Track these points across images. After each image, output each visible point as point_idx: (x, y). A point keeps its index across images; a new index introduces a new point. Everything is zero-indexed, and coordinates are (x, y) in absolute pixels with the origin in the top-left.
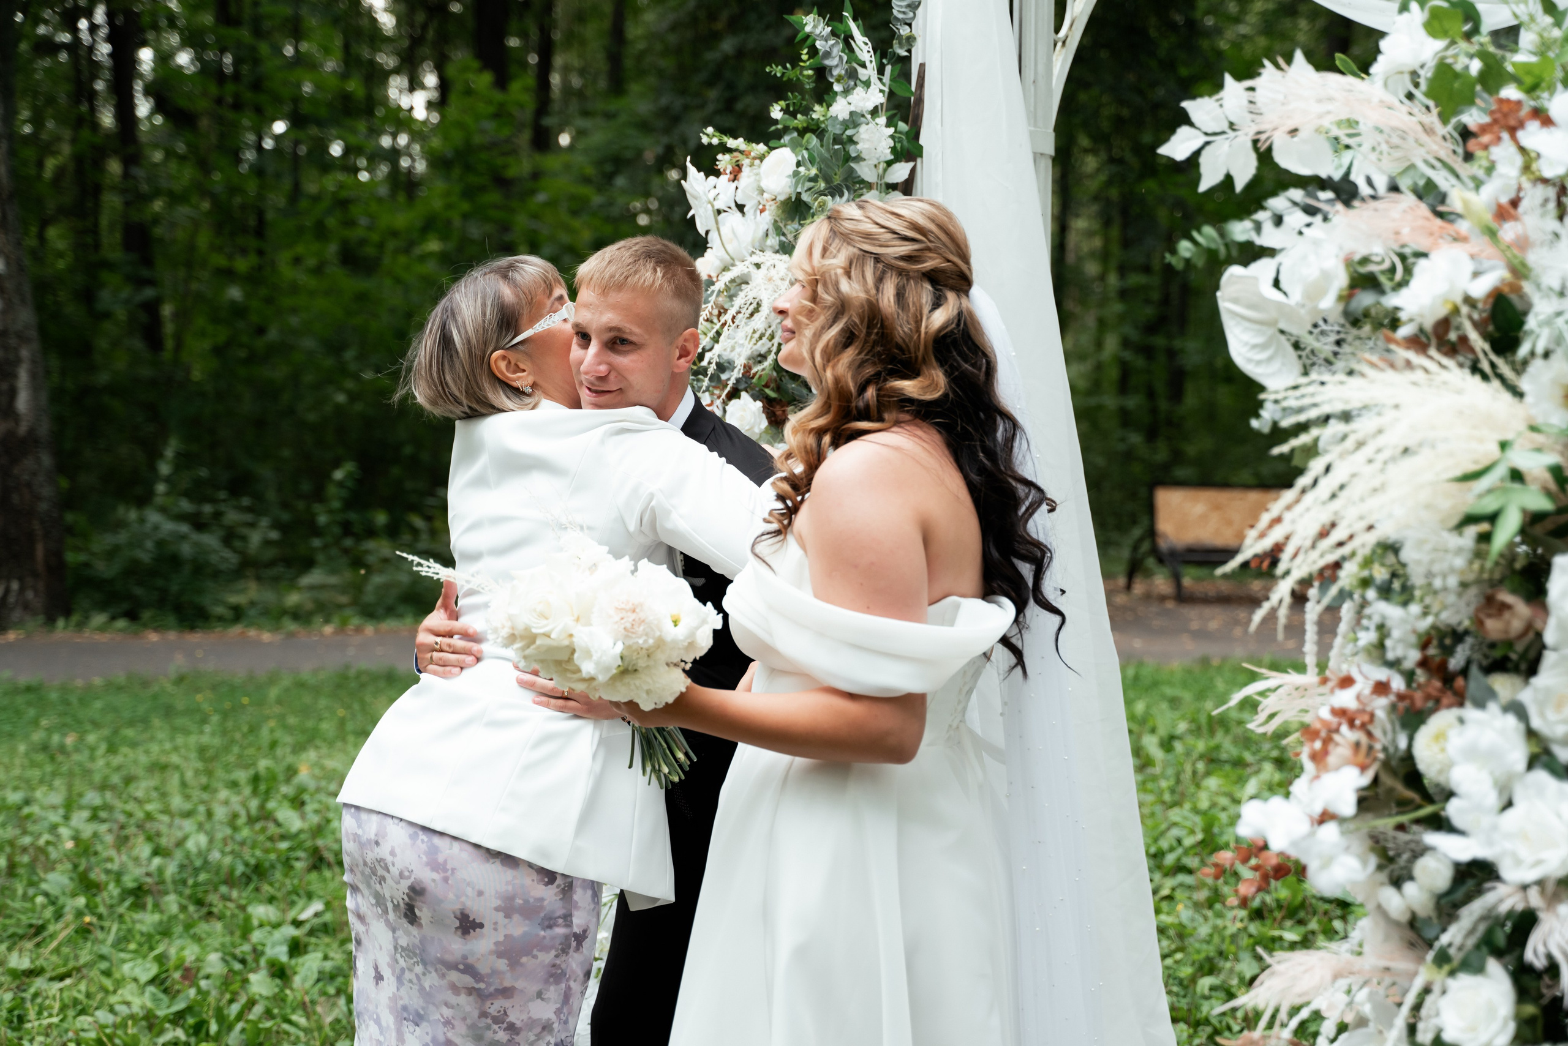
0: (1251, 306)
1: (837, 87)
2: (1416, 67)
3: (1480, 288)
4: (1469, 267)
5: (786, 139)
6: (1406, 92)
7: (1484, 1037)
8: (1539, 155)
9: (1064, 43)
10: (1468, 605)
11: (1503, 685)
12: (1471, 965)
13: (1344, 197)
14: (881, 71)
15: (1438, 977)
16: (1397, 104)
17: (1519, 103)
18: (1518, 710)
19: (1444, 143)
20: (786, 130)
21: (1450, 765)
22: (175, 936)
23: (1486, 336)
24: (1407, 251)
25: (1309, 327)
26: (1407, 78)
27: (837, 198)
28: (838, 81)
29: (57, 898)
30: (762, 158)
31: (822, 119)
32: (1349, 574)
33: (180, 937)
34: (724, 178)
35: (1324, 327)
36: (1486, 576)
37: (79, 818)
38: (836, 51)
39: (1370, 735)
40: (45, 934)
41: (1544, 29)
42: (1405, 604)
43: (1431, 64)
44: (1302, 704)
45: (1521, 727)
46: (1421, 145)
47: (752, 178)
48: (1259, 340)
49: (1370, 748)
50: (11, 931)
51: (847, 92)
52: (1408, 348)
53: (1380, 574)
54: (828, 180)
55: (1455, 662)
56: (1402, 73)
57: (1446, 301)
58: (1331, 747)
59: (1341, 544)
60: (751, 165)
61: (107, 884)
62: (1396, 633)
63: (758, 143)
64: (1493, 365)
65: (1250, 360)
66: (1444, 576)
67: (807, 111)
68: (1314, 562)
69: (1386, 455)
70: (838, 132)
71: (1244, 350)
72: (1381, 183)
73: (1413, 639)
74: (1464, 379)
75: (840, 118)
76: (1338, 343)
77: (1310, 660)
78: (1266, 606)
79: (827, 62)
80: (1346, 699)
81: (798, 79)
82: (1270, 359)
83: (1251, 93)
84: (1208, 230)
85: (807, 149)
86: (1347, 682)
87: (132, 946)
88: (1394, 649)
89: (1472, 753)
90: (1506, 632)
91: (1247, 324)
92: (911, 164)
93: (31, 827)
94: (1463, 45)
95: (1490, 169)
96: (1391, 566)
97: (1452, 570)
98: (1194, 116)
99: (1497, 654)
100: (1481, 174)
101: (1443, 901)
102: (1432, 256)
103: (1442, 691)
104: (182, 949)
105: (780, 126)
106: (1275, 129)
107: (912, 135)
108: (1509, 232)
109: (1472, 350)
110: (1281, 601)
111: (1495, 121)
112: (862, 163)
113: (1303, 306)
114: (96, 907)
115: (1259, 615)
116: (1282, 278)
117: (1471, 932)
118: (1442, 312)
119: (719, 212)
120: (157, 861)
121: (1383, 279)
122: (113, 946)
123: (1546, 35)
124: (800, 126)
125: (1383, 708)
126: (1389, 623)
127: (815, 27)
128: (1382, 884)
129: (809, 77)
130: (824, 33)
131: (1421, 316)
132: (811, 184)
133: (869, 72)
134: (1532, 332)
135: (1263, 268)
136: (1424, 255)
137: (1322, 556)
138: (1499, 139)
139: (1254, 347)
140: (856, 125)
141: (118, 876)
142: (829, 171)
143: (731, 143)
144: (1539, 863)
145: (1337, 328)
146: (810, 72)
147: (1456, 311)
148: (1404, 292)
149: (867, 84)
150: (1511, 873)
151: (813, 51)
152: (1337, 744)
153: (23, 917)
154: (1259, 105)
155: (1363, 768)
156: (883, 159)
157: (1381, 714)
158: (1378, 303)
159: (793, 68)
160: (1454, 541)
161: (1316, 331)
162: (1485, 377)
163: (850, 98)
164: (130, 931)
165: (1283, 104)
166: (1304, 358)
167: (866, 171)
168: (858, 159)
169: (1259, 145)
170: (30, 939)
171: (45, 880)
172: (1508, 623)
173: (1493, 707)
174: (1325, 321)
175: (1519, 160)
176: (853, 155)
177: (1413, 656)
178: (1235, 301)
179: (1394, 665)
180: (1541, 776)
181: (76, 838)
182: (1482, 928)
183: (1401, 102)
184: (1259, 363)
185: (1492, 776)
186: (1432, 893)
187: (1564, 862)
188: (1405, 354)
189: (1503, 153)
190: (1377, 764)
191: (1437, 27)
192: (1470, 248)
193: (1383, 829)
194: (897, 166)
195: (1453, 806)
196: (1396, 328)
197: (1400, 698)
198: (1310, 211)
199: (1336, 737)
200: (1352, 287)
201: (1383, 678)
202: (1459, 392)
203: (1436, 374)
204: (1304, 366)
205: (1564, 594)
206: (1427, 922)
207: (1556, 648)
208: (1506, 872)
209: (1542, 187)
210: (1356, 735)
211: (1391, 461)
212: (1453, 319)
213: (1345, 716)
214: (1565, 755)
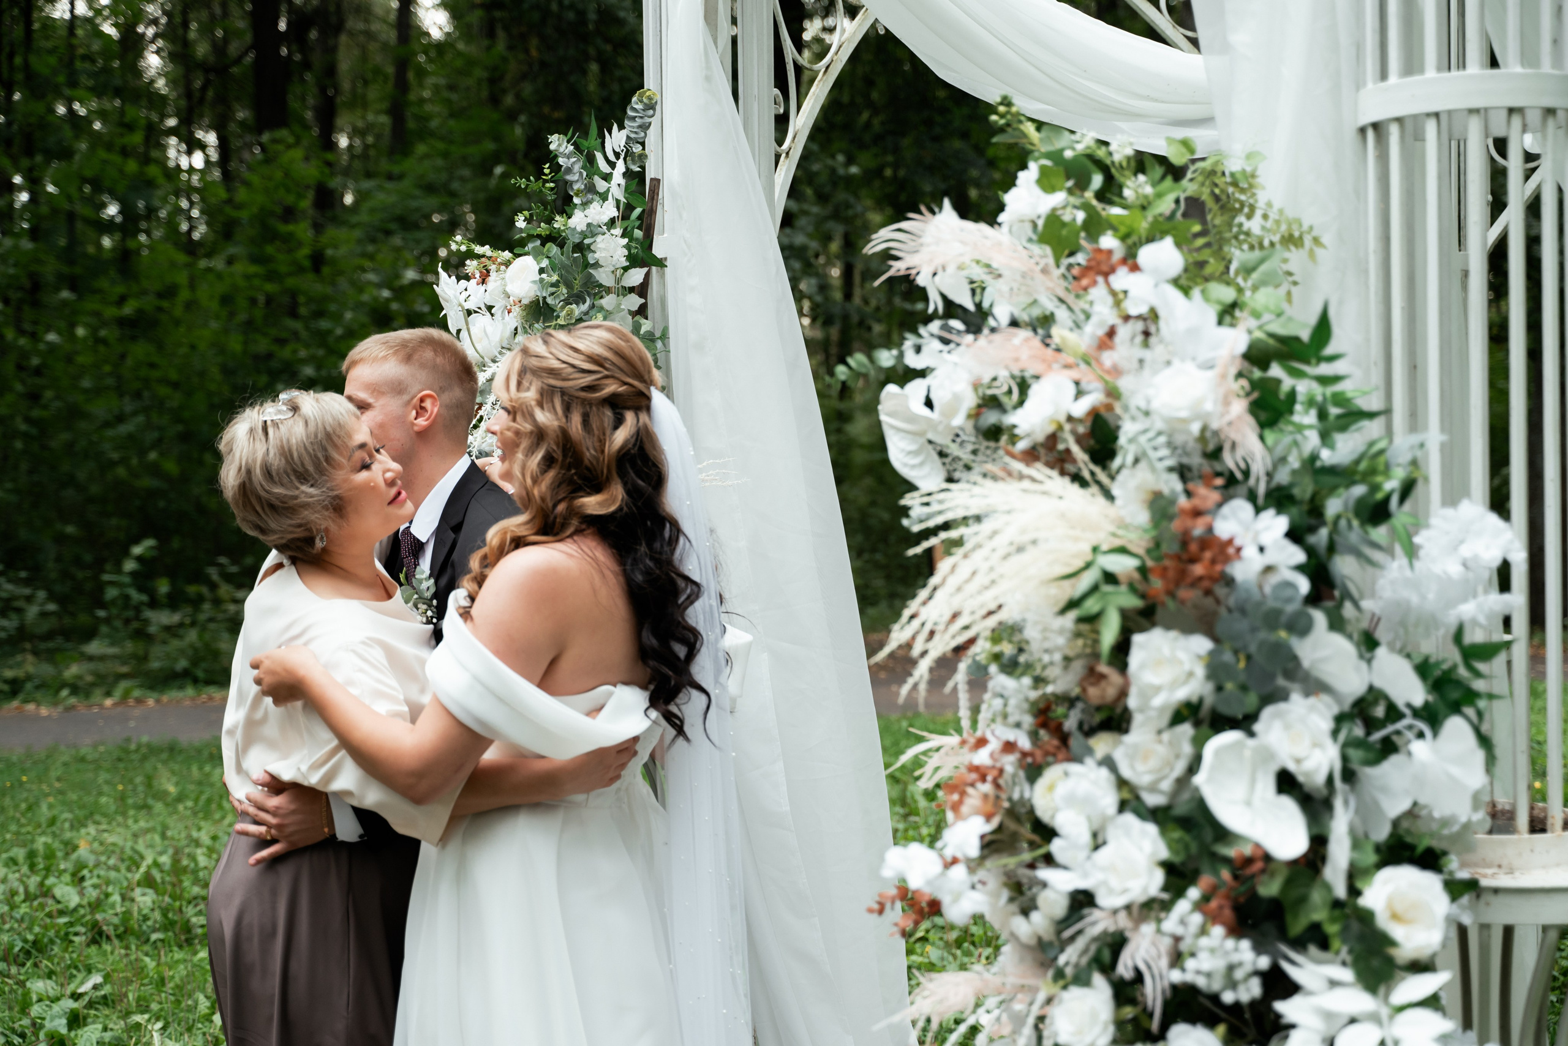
0: (907, 421)
1: (576, 200)
2: (1034, 217)
3: (1081, 408)
4: (1072, 390)
5: (530, 246)
6: (1027, 236)
7: (1088, 1039)
8: (1126, 297)
9: (787, 153)
10: (1075, 675)
11: (1101, 744)
12: (1081, 979)
15: (1054, 989)
16: (1019, 248)
17: (1110, 252)
18: (1108, 762)
19: (1058, 283)
20: (531, 237)
21: (1056, 810)
23: (1086, 449)
24: (1027, 374)
25: (951, 437)
26: (1028, 227)
28: (577, 195)
30: (507, 264)
31: (563, 229)
32: (982, 649)
34: (473, 282)
35: (963, 438)
36: (1088, 650)
38: (577, 168)
39: (998, 786)
42: (1020, 677)
43: (1046, 215)
45: (1112, 777)
46: (1041, 284)
47: (499, 283)
48: (913, 447)
51: (585, 204)
52: (1021, 461)
53: (1008, 650)
54: (569, 286)
55: (1070, 724)
56: (1022, 221)
57: (1052, 421)
58: (966, 799)
59: (966, 628)
60: (498, 270)
62: (1012, 702)
63: (503, 251)
64: (1093, 474)
65: (905, 465)
66: (1052, 652)
67: (549, 221)
68: (947, 644)
69: (1001, 552)
70: (577, 241)
71: (901, 456)
72: (1005, 319)
73: (1026, 706)
74: (1065, 487)
75: (579, 229)
76: (975, 452)
77: (965, 723)
78: (911, 681)
79: (569, 178)
80: (982, 757)
81: (541, 191)
82: (922, 464)
84: (860, 356)
85: (548, 257)
86: (982, 742)
88: (1013, 715)
90: (1105, 698)
91: (902, 434)
92: (645, 270)
94: (1071, 199)
95: (1092, 306)
96: (1020, 642)
97: (1058, 648)
99: (1103, 715)
100: (1086, 307)
102: (1043, 380)
103: (1058, 748)
105: (524, 235)
107: (647, 242)
108: (1108, 358)
109: (1074, 461)
110: (921, 677)
111: (1092, 267)
112: (600, 270)
113: (941, 422)
115: (905, 690)
116: (931, 396)
117: (1085, 951)
118: (1051, 429)
119: (469, 313)
121: (1005, 400)
123: (1140, 191)
124: (543, 234)
125: (1011, 763)
126: (1010, 693)
127: (559, 145)
128: (1014, 914)
129: (552, 189)
130: (567, 151)
131: (1034, 432)
132: (554, 289)
134: (1122, 447)
135: (916, 389)
136: (1037, 377)
137: (953, 637)
138: (1095, 282)
139: (910, 453)
140: (594, 235)
142: (570, 278)
143: (478, 249)
144: (1125, 891)
145: (972, 439)
146: (552, 185)
147: (1060, 428)
148: (1020, 412)
149: (605, 197)
150: (1104, 900)
151: (556, 168)
152: (971, 797)
155: (988, 817)
156: (618, 266)
157: (1009, 769)
158: (1001, 422)
159: (536, 181)
161: (957, 441)
162: (1083, 484)
163: (587, 212)
166: (948, 465)
167: (604, 277)
168: (597, 265)
172: (1105, 690)
173: (1090, 762)
175: (1110, 300)
176: (592, 262)
177: (1028, 720)
178: (890, 414)
179: (1018, 725)
180: (1129, 818)
182: (1093, 948)
183: (1022, 244)
184: (913, 467)
185: (1089, 819)
186: (1052, 920)
187: (1145, 889)
188: (1018, 466)
189: (1098, 293)
190: (1002, 812)
191: (1046, 183)
192: (1075, 374)
193: (1011, 867)
194: (633, 271)
195: (1056, 847)
196: (1014, 443)
197: (1024, 754)
198: (946, 342)
199: (970, 790)
200: (979, 406)
201: (1011, 738)
202: (1061, 498)
203: (1041, 482)
204: (949, 472)
205: (1142, 666)
206: (1050, 944)
207: (1141, 710)
208: (1102, 900)
209: (1131, 323)
210: (987, 788)
211: (1006, 557)
212: (1059, 434)
213: (981, 773)
214: (1152, 800)
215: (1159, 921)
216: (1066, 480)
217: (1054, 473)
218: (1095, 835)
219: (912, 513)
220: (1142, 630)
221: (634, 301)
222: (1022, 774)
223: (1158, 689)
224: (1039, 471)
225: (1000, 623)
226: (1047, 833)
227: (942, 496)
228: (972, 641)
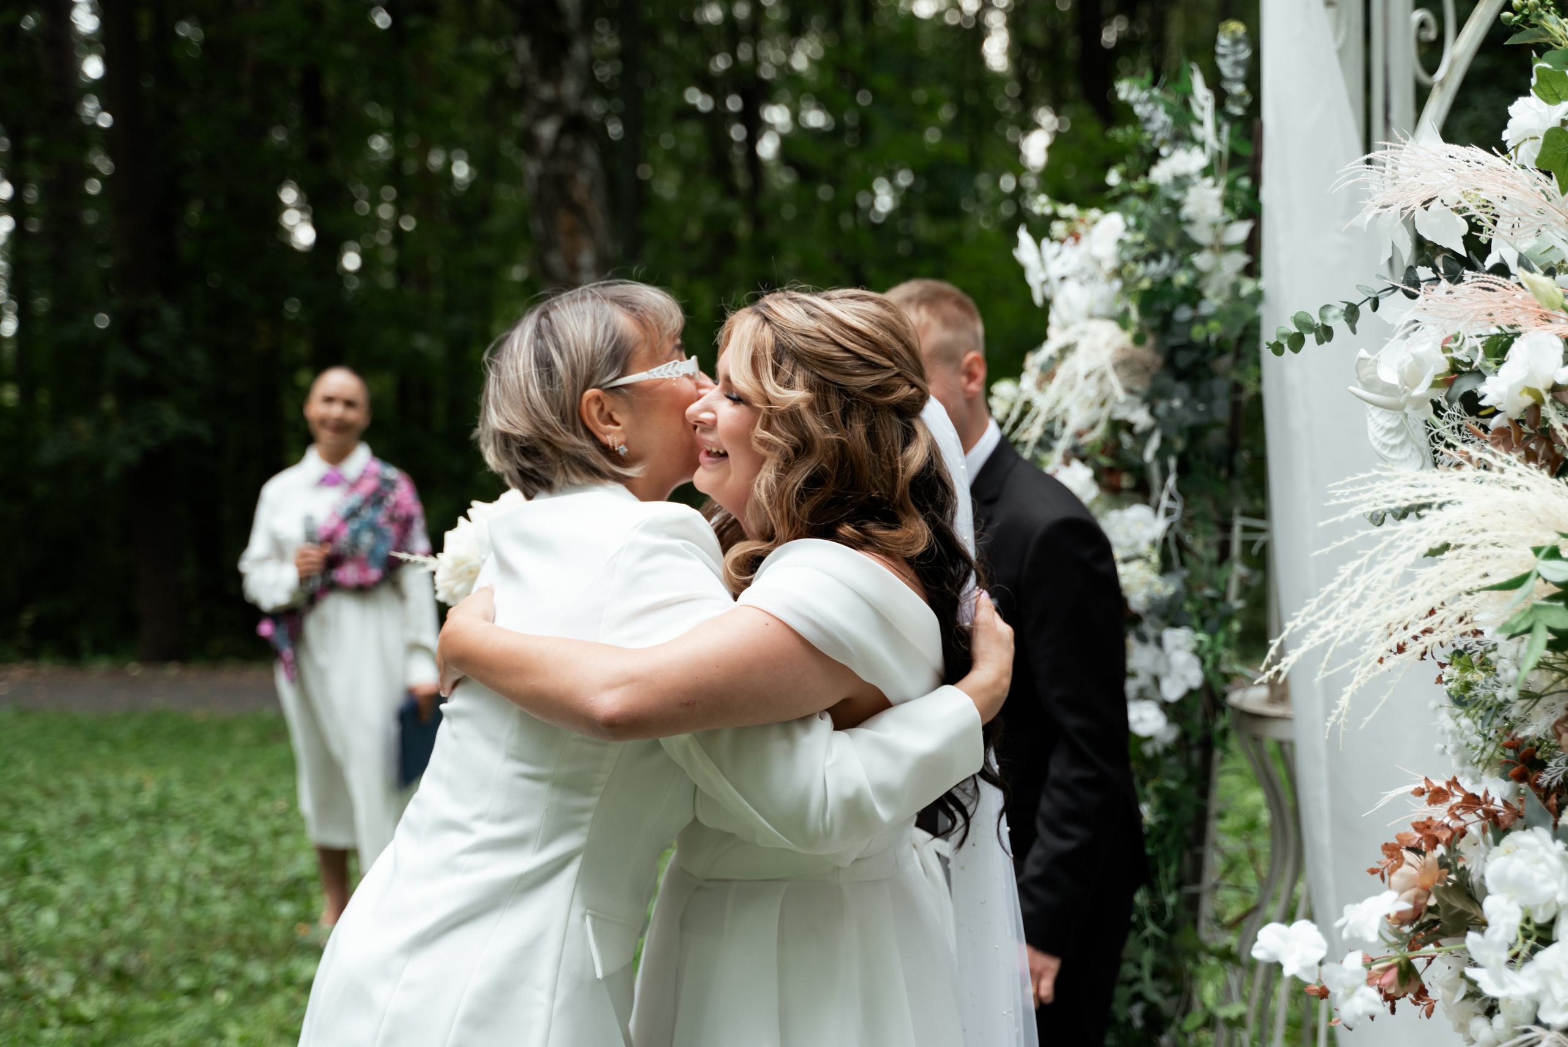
1: (1164, 151)
4: (1557, 350)
5: (1120, 204)
9: (1441, 85)
14: (1218, 129)
28: (1163, 144)
30: (1095, 222)
31: (1156, 181)
34: (1066, 244)
47: (1087, 245)
48: (1392, 424)
51: (1172, 153)
53: (1481, 679)
54: (1160, 244)
55: (1550, 778)
57: (1525, 389)
60: (1088, 231)
63: (1090, 208)
66: (1509, 687)
67: (1146, 175)
70: (1167, 195)
71: (1380, 435)
75: (1162, 183)
82: (1403, 445)
85: (1136, 214)
86: (1440, 794)
91: (1380, 409)
92: (1249, 224)
105: (1117, 192)
107: (1253, 192)
110: (1343, 709)
112: (1195, 226)
118: (1526, 401)
119: (1062, 279)
124: (1137, 190)
127: (1132, 92)
128: (1476, 1014)
132: (1136, 250)
133: (1206, 131)
136: (1519, 335)
139: (1388, 431)
140: (1184, 187)
142: (1160, 235)
143: (1064, 211)
147: (1540, 399)
149: (1199, 143)
152: (1408, 864)
156: (1215, 220)
157: (1474, 831)
158: (1474, 389)
163: (1174, 160)
167: (1201, 234)
176: (1184, 218)
184: (1393, 448)
186: (1514, 1028)
191: (1545, 89)
194: (1236, 226)
195: (1469, 941)
198: (1409, 293)
199: (1409, 856)
200: (1448, 372)
208: (1544, 1014)
212: (1537, 409)
213: (1431, 833)
216: (1532, 466)
221: (1239, 260)
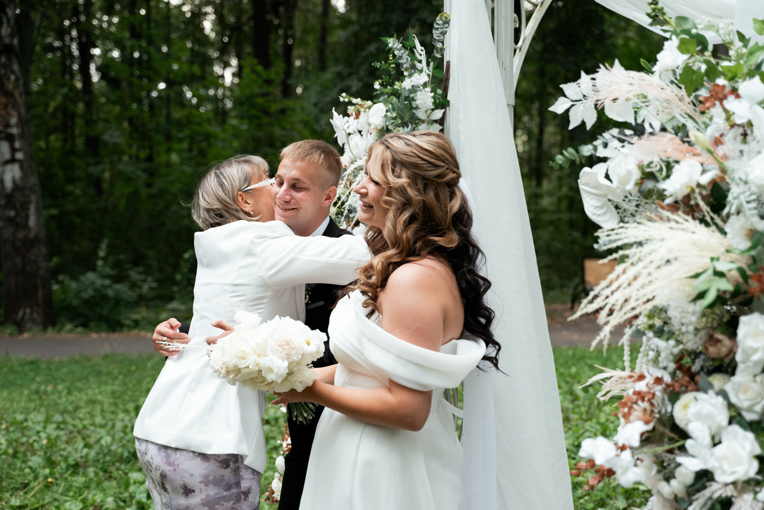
0: (594, 187)
1: (406, 73)
2: (675, 68)
3: (705, 180)
4: (700, 169)
5: (382, 98)
6: (670, 80)
8: (734, 113)
9: (520, 49)
10: (701, 339)
11: (717, 380)
13: (638, 133)
14: (428, 65)
16: (665, 86)
17: (724, 87)
18: (723, 393)
19: (689, 106)
20: (382, 94)
21: (689, 421)
22: (92, 488)
23: (708, 204)
24: (671, 160)
25: (623, 198)
26: (670, 74)
27: (406, 128)
28: (406, 70)
29: (36, 469)
30: (369, 108)
31: (399, 88)
33: (94, 489)
34: (352, 118)
35: (630, 198)
36: (709, 325)
37: (51, 429)
38: (405, 55)
39: (652, 404)
40: (29, 487)
41: (738, 49)
42: (668, 339)
43: (682, 66)
44: (623, 387)
45: (725, 403)
46: (678, 107)
47: (365, 118)
48: (599, 204)
49: (652, 411)
50: (12, 486)
51: (410, 75)
52: (668, 210)
53: (658, 323)
54: (402, 118)
55: (695, 368)
56: (668, 70)
57: (687, 186)
58: (632, 411)
59: (633, 309)
60: (365, 111)
61: (60, 462)
62: (663, 355)
63: (368, 100)
64: (712, 219)
65: (594, 214)
66: (688, 325)
67: (392, 85)
68: (622, 317)
69: (655, 264)
70: (407, 95)
71: (591, 209)
72: (657, 127)
73: (671, 357)
74: (696, 226)
75: (407, 88)
76: (637, 206)
77: (627, 364)
78: (598, 338)
79: (400, 61)
80: (641, 386)
81: (388, 69)
82: (604, 214)
83: (593, 81)
84: (571, 150)
85: (391, 104)
86: (641, 377)
87: (71, 494)
88: (663, 362)
89: (699, 416)
90: (719, 353)
91: (593, 196)
92: (443, 110)
93: (27, 433)
94: (698, 57)
95: (711, 119)
96: (664, 318)
97: (691, 323)
98: (567, 92)
99: (717, 364)
100: (707, 121)
101: (690, 490)
102: (681, 163)
103: (689, 382)
104: (95, 495)
105: (378, 92)
106: (605, 99)
107: (444, 96)
108: (720, 151)
109: (701, 211)
110: (605, 336)
111: (712, 96)
112: (419, 110)
113: (618, 188)
114: (54, 474)
115: (595, 343)
116: (609, 173)
117: (704, 505)
118: (687, 191)
119: (349, 134)
120: (85, 450)
121: (658, 174)
122: (62, 494)
123: (739, 51)
124: (389, 92)
125: (660, 391)
126: (661, 349)
127: (394, 44)
128: (660, 480)
129: (393, 68)
130: (399, 47)
131: (676, 193)
132: (393, 121)
133: (423, 65)
134: (730, 202)
135: (599, 168)
136: (677, 162)
137: (625, 314)
138: (714, 105)
139: (597, 207)
140: (415, 92)
141: (66, 459)
142: (403, 115)
143: (354, 101)
144: (733, 473)
145: (636, 198)
146: (394, 66)
147: (693, 191)
148: (668, 181)
149: (421, 71)
150: (719, 477)
151: (394, 56)
152: (635, 410)
153: (18, 479)
154: (598, 87)
155: (647, 423)
156: (428, 108)
157: (658, 394)
158: (655, 187)
159: (385, 63)
160: (691, 307)
161: (627, 200)
162: (707, 225)
163: (412, 79)
164: (71, 486)
165: (609, 86)
166: (621, 213)
167: (420, 114)
169: (598, 106)
170: (22, 490)
171: (30, 460)
172: (720, 349)
173: (711, 393)
174: (631, 194)
175: (724, 115)
176: (414, 106)
177: (672, 366)
178: (587, 185)
179: (665, 368)
180: (735, 428)
181: (48, 438)
182: (709, 503)
183: (667, 85)
184: (599, 215)
185: (710, 428)
186: (684, 484)
187: (746, 473)
188: (666, 214)
189: (716, 111)
190: (655, 420)
191: (683, 47)
192: (700, 159)
193: (660, 452)
194: (436, 111)
195: (689, 444)
196: (663, 200)
197: (668, 386)
198: (621, 141)
199: (635, 406)
200: (642, 179)
201: (660, 375)
202: (693, 233)
203: (682, 223)
204: (621, 218)
205: (746, 336)
206: (682, 500)
207: (743, 362)
208: (717, 477)
209: (736, 128)
210: (645, 405)
211: (659, 267)
212: (691, 195)
213: (640, 395)
214: (749, 417)
215: (756, 493)
216: (697, 222)
217: (689, 218)
218: (713, 438)
219: (600, 241)
220: (745, 314)
221: (436, 128)
222: (666, 397)
223: (756, 350)
224: (680, 216)
225: (655, 307)
226: (684, 435)
227: (620, 230)
228: (636, 317)
